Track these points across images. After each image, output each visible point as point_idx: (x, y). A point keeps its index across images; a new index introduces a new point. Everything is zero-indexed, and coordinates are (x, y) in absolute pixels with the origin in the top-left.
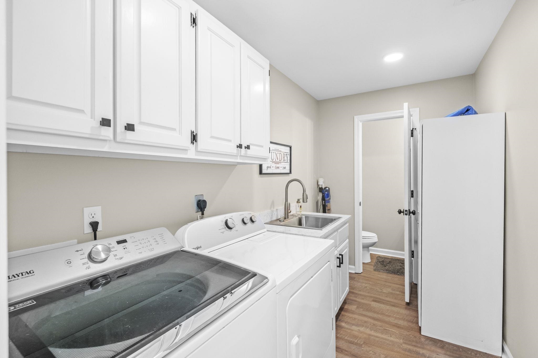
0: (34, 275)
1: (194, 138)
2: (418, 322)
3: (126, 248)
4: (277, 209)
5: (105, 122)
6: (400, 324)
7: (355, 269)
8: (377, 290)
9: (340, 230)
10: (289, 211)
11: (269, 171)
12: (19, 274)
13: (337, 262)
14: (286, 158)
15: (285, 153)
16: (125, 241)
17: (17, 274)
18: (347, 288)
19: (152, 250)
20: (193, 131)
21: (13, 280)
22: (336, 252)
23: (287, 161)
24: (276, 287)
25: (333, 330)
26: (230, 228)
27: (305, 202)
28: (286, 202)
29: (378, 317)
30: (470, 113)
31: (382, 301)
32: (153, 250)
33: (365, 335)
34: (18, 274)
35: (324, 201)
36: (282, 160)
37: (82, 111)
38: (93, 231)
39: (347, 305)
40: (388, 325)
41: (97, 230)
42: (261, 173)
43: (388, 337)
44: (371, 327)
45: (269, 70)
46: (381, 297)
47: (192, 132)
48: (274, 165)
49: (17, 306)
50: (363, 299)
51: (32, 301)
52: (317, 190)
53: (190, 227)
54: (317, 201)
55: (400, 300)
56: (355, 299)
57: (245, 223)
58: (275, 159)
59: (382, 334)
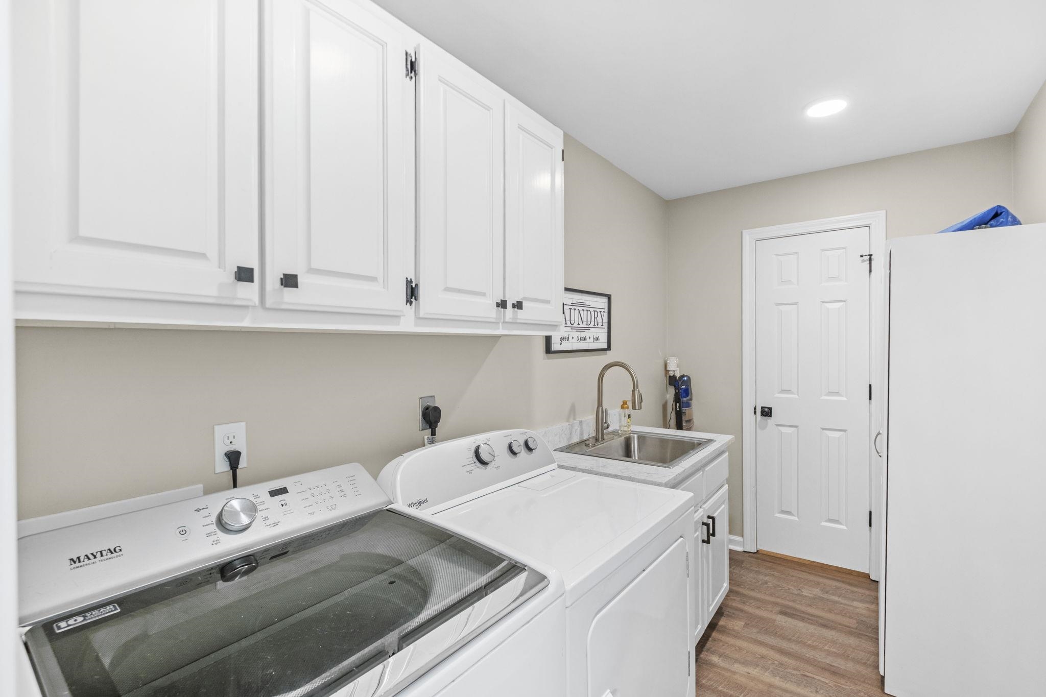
0: (122, 555)
1: (412, 293)
2: (878, 665)
3: (286, 504)
4: (581, 422)
5: (244, 275)
6: (838, 668)
7: (743, 544)
8: (789, 589)
9: (709, 468)
10: (605, 425)
11: (566, 346)
12: (97, 552)
13: (702, 533)
14: (599, 319)
15: (598, 310)
16: (284, 491)
17: (92, 554)
18: (726, 585)
19: (334, 507)
20: (411, 279)
21: (86, 565)
22: (701, 513)
23: (602, 325)
24: (565, 595)
25: (689, 675)
26: (483, 463)
27: (637, 408)
28: (598, 407)
29: (790, 648)
30: (1003, 221)
31: (798, 614)
32: (335, 509)
33: (760, 686)
34: (95, 554)
35: (678, 404)
36: (593, 323)
37: (203, 256)
38: (231, 469)
39: (725, 618)
40: (811, 668)
41: (237, 467)
42: (548, 350)
43: (811, 692)
44: (774, 668)
45: (563, 150)
46: (798, 606)
47: (409, 282)
48: (575, 334)
49: (88, 615)
50: (759, 608)
51: (114, 606)
52: (665, 381)
53: (407, 461)
54: (663, 402)
55: (839, 614)
56: (740, 606)
57: (514, 453)
58: (576, 323)
59: (797, 686)
